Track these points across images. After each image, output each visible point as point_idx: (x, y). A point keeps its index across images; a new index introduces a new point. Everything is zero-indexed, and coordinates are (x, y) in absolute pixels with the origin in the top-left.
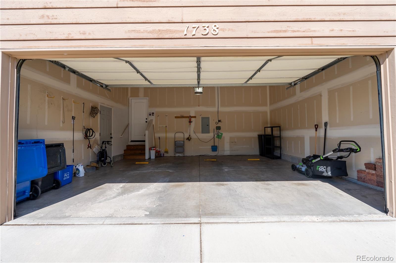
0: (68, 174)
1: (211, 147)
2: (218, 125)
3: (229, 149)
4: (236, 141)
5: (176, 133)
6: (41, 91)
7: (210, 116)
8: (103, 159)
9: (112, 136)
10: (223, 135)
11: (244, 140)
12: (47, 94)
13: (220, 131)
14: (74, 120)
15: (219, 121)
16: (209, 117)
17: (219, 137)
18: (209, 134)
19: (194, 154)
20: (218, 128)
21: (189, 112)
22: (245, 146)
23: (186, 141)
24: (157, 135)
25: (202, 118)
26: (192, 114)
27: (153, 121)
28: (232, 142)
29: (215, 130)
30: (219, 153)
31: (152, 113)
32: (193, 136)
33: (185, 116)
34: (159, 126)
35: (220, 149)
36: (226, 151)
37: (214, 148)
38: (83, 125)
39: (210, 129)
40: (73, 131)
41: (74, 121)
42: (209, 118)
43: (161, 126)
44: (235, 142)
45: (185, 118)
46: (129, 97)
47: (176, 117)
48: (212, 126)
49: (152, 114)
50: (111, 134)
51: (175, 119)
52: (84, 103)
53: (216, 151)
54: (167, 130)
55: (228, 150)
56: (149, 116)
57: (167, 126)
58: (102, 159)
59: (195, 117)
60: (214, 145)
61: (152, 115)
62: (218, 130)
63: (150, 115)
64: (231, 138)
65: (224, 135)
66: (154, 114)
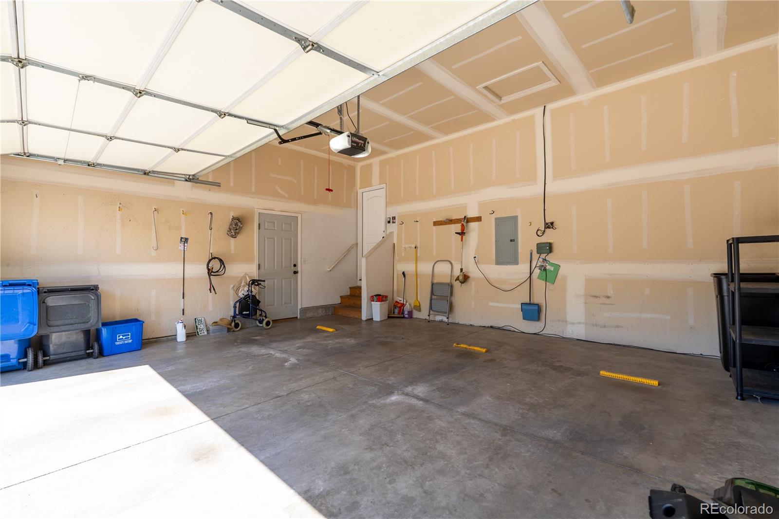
0: (129, 335)
1: (520, 306)
2: (544, 239)
3: (583, 320)
4: (610, 293)
5: (435, 263)
6: (106, 203)
7: (518, 213)
8: (248, 312)
9: (299, 269)
10: (561, 271)
11: (647, 291)
12: (119, 205)
13: (550, 258)
14: (186, 244)
15: (550, 225)
16: (517, 216)
17: (548, 274)
18: (515, 267)
19: (477, 322)
20: (546, 248)
21: (464, 207)
22: (648, 316)
23: (457, 284)
24: (400, 267)
25: (497, 219)
26: (472, 213)
27: (394, 234)
28: (597, 297)
29: (536, 256)
30: (550, 327)
31: (393, 217)
32: (473, 271)
33: (454, 218)
34: (403, 246)
35: (550, 313)
36: (573, 324)
37: (532, 311)
38: (211, 252)
39: (520, 251)
40: (183, 263)
41: (184, 245)
42: (515, 218)
43: (407, 246)
44: (608, 297)
45: (455, 223)
46: (358, 187)
47: (436, 223)
48: (527, 241)
49: (393, 219)
50: (295, 265)
51: (435, 227)
52: (211, 213)
53: (538, 319)
54: (418, 255)
55: (579, 323)
56: (388, 224)
57: (418, 245)
58: (245, 313)
59: (478, 219)
60: (528, 301)
61: (393, 222)
62: (543, 256)
63: (389, 222)
64: (590, 282)
65: (566, 269)
66: (395, 219)
